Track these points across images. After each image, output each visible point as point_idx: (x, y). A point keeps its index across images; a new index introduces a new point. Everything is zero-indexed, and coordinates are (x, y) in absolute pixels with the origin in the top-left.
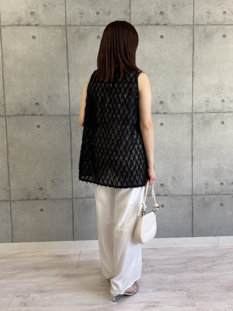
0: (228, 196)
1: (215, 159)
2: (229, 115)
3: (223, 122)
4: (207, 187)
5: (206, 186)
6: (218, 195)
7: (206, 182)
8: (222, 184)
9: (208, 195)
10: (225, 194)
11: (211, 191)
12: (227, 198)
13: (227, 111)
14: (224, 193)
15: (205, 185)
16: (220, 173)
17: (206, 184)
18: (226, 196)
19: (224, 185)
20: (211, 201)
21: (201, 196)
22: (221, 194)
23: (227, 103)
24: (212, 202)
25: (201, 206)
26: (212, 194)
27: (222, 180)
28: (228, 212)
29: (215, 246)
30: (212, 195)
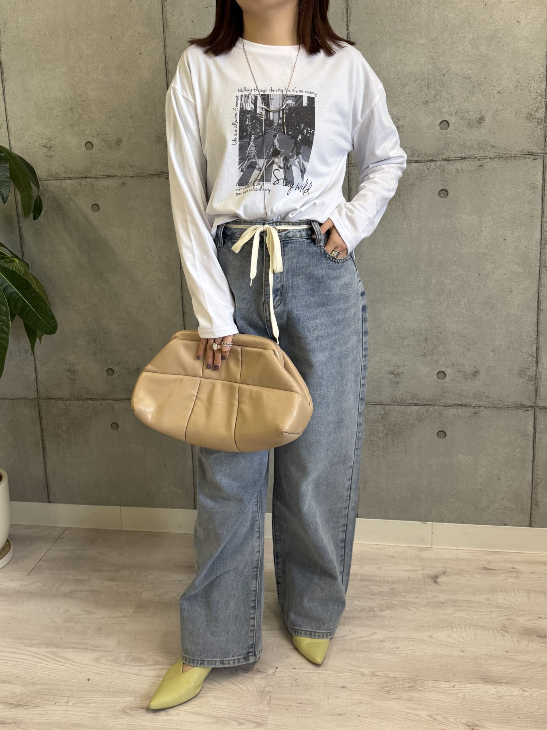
0: (460, 411)
1: (420, 302)
2: (464, 168)
3: (446, 191)
4: (398, 383)
5: (394, 380)
6: (430, 405)
7: (392, 368)
8: (442, 374)
9: (400, 405)
10: (452, 406)
11: (408, 394)
12: (458, 416)
13: (459, 155)
14: (449, 402)
15: (392, 376)
16: (435, 343)
17: (392, 373)
18: (454, 411)
19: (448, 379)
20: (410, 422)
21: (379, 407)
22: (438, 403)
23: (456, 129)
24: (413, 424)
25: (381, 436)
26: (411, 401)
27: (441, 362)
28: (461, 457)
29: (421, 549)
30: (410, 405)
